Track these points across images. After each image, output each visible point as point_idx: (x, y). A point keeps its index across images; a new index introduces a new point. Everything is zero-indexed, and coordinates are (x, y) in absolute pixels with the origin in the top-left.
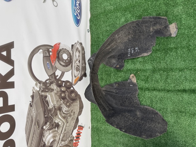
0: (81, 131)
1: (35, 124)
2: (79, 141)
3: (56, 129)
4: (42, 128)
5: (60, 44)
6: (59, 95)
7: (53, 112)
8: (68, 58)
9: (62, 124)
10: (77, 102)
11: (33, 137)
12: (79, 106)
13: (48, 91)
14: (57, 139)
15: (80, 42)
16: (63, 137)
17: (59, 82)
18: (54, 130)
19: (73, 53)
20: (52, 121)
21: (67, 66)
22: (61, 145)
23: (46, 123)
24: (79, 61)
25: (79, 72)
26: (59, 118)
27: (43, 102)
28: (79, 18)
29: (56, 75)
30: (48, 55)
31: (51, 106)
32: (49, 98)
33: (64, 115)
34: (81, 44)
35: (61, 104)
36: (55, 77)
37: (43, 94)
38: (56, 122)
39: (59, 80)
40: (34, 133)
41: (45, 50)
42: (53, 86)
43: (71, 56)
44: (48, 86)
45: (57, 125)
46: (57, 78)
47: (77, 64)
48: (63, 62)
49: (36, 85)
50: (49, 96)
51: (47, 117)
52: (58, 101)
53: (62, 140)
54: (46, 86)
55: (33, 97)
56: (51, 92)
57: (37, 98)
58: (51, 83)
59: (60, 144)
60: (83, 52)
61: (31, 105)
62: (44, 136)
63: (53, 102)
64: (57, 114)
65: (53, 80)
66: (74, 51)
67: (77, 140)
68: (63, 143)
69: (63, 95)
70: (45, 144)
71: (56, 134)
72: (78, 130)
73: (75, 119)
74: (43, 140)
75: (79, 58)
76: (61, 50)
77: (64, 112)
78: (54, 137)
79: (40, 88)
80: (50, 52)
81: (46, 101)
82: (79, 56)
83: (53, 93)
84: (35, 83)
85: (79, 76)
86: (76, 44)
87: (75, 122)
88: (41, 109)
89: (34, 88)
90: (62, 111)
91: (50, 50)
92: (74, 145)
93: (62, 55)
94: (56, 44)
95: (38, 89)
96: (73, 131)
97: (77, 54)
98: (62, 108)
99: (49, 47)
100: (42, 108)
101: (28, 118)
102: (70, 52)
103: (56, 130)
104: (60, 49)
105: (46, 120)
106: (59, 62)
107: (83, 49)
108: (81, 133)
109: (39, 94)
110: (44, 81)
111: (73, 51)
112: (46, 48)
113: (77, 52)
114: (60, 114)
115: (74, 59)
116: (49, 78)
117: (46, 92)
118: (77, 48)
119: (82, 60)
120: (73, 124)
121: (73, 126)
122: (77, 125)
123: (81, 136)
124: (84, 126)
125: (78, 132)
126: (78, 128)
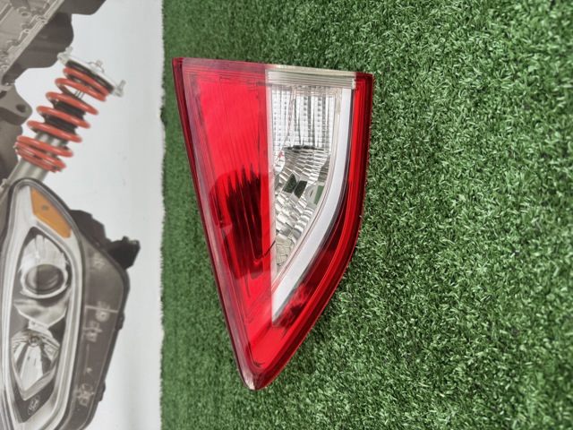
0: (87, 99)
2: (71, 145)
67: (52, 136)
72: (60, 82)
73: (40, 12)
87: (39, 26)
92: (30, 152)
96: (17, 69)
108: (93, 111)
120: (25, 31)
121: (26, 42)
122: (60, 55)
123: (86, 126)
124: (120, 90)
125: (66, 92)
126: (65, 71)
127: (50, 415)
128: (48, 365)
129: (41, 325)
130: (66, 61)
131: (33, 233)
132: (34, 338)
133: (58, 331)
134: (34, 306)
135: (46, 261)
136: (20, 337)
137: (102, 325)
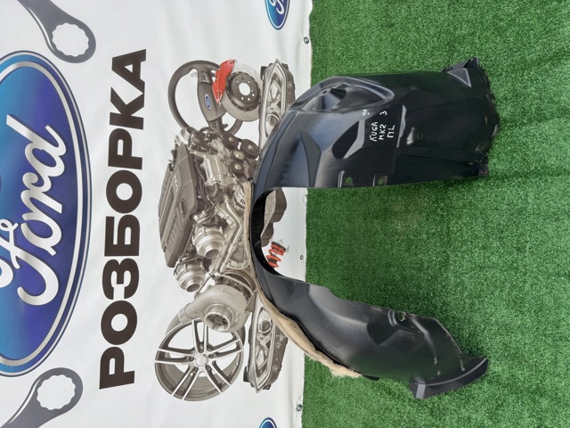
0: (278, 256)
1: (177, 205)
3: (221, 230)
4: (191, 217)
5: (234, 62)
6: (228, 164)
7: (214, 194)
8: (251, 93)
9: (235, 225)
11: (172, 227)
12: (274, 200)
13: (206, 151)
14: (222, 250)
15: (281, 62)
16: (235, 252)
17: (230, 139)
18: (215, 229)
19: (264, 85)
20: (213, 210)
21: (248, 109)
22: (228, 266)
23: (198, 212)
24: (279, 105)
26: (227, 211)
27: (195, 168)
28: (281, 13)
29: (224, 123)
30: (208, 81)
31: (211, 181)
32: (207, 164)
33: (239, 208)
34: (285, 67)
35: (233, 185)
36: (222, 127)
37: (195, 153)
38: (222, 216)
39: (229, 134)
40: (174, 221)
41: (202, 72)
42: (216, 144)
43: (259, 90)
44: (207, 142)
45: (223, 224)
46: (226, 129)
47: (272, 109)
48: (240, 99)
49: (183, 133)
50: (208, 160)
51: (201, 199)
52: (226, 175)
53: (232, 258)
54: (202, 140)
55: (175, 153)
56: (212, 154)
57: (183, 159)
58: (213, 137)
59: (227, 263)
60: (290, 85)
61: (171, 168)
62: (194, 234)
63: (215, 174)
64: (222, 202)
65: (216, 131)
66: (267, 81)
68: (234, 263)
69: (237, 167)
70: (194, 251)
71: (219, 239)
72: (270, 251)
74: (191, 241)
75: (278, 98)
76: (235, 75)
77: (239, 201)
78: (215, 243)
79: (190, 142)
80: (213, 75)
81: (200, 169)
82: (278, 93)
83: (215, 157)
84: (181, 129)
86: (272, 67)
88: (191, 180)
89: (177, 137)
90: (235, 200)
91: (213, 72)
93: (238, 85)
94: (226, 62)
95: (186, 143)
97: (275, 88)
98: (235, 194)
99: (210, 66)
100: (192, 178)
101: (164, 189)
102: (256, 80)
103: (220, 233)
104: (233, 72)
105: (199, 205)
106: (230, 98)
107: (290, 78)
108: (280, 260)
109: (188, 151)
110: (198, 129)
111: (264, 81)
112: (205, 68)
113: (274, 84)
114: (231, 204)
115: (266, 98)
116: (207, 126)
117: (200, 150)
118: (275, 75)
119: (287, 103)
122: (270, 240)
123: (277, 266)
124: (288, 249)
125: (272, 254)
126: (271, 246)
127: (265, 376)
128: (265, 357)
129: (263, 343)
130: (271, 242)
131: (262, 309)
132: (262, 348)
133: (268, 345)
134: (261, 336)
135: (265, 319)
136: (258, 347)
137: (281, 342)
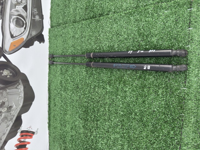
10: (16, 88)
24: (25, 8)
25: (23, 28)
47: (17, 11)
72: (19, 139)
85: (25, 37)
87: (12, 124)
96: (5, 142)
120: (7, 129)
121: (7, 132)
122: (18, 131)
123: (27, 149)
124: (37, 132)
125: (20, 142)
126: (20, 135)
130: (20, 131)
